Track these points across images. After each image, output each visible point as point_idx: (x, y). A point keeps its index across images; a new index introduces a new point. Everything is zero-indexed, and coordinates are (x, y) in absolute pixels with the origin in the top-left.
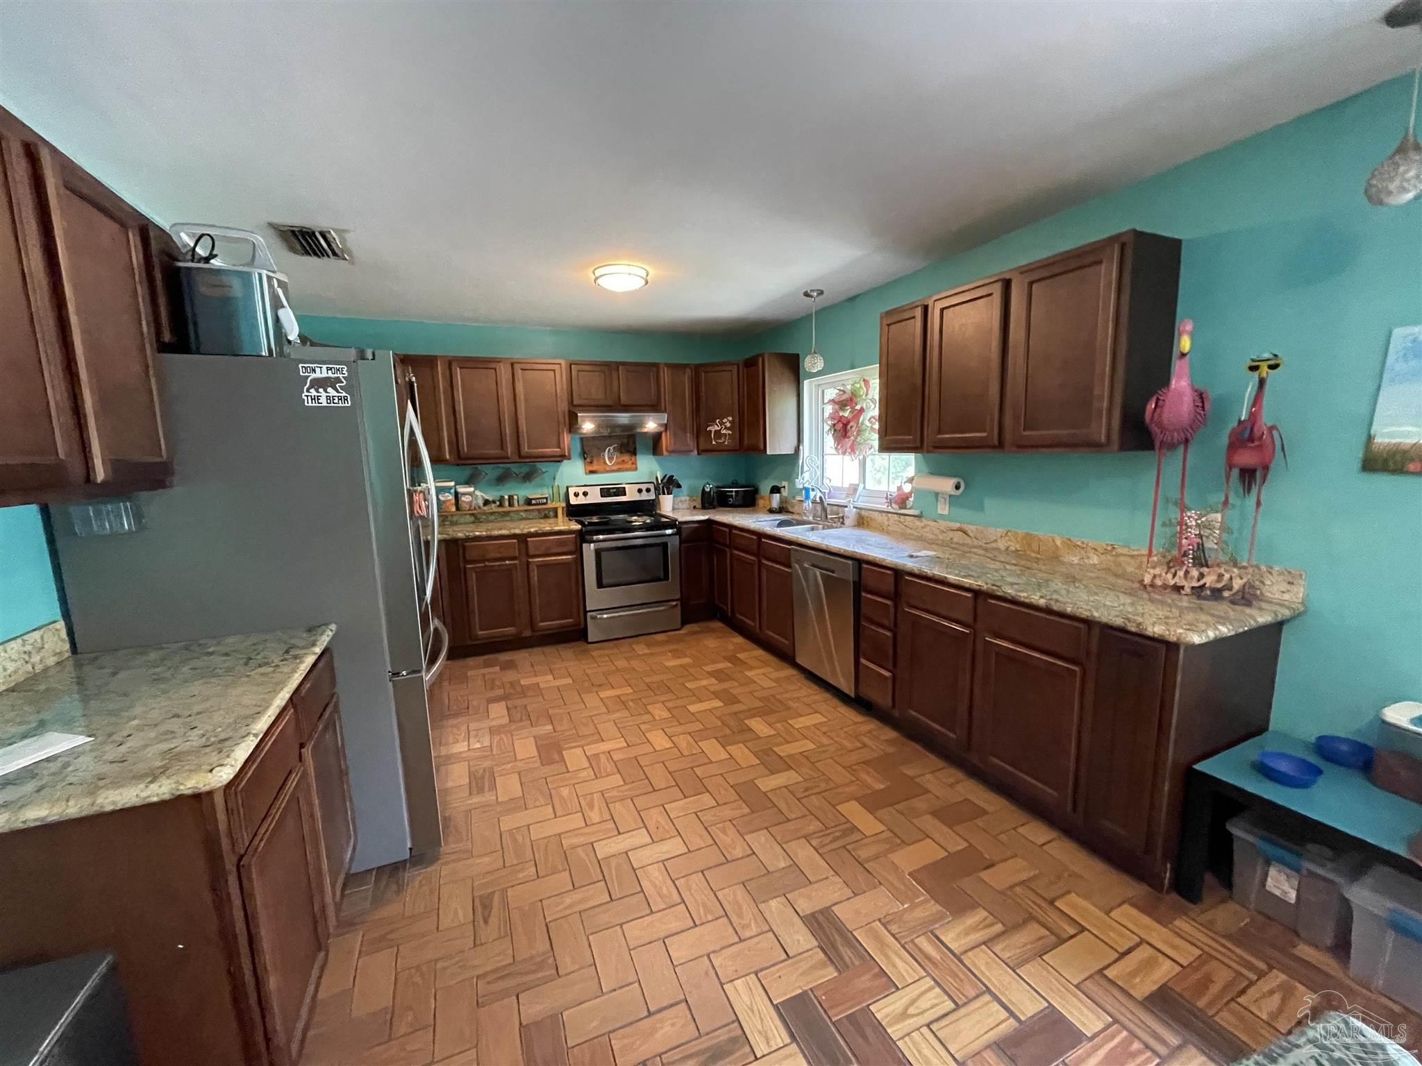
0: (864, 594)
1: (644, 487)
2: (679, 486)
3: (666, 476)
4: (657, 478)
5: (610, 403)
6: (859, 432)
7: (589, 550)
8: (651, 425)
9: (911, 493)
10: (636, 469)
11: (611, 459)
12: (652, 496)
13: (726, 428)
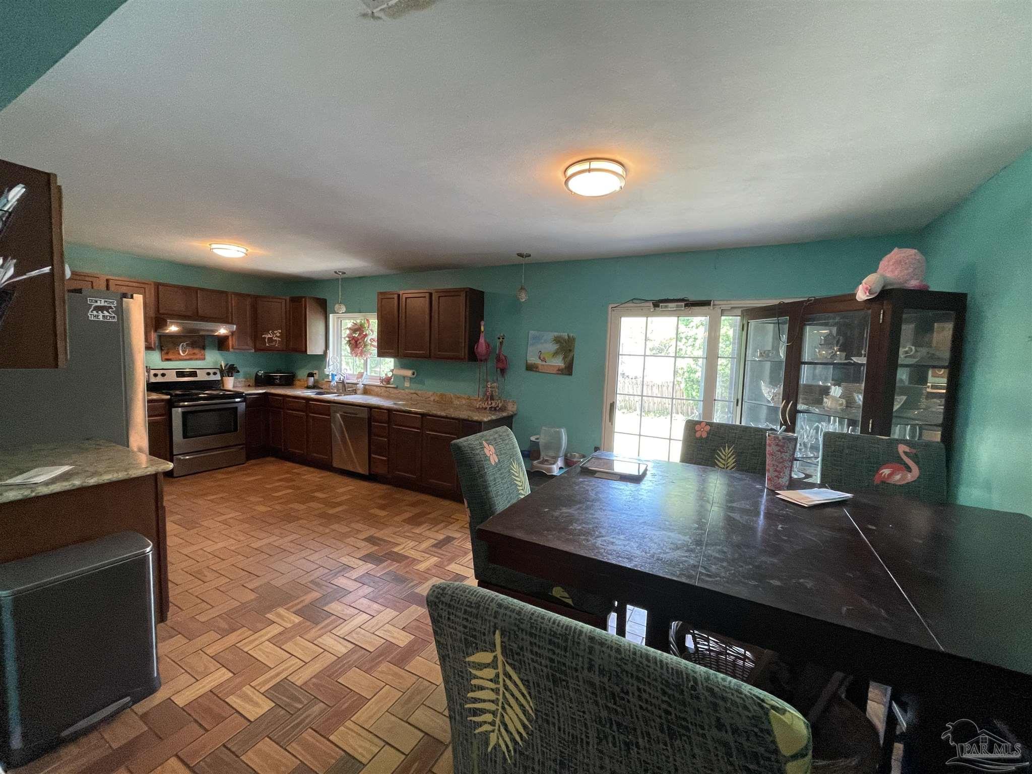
0: (373, 423)
1: (211, 371)
2: (238, 372)
3: (227, 364)
4: (221, 365)
5: (189, 314)
6: (365, 345)
7: (177, 413)
8: (223, 331)
9: (392, 376)
10: (204, 359)
11: (184, 351)
12: (218, 377)
13: (276, 336)
